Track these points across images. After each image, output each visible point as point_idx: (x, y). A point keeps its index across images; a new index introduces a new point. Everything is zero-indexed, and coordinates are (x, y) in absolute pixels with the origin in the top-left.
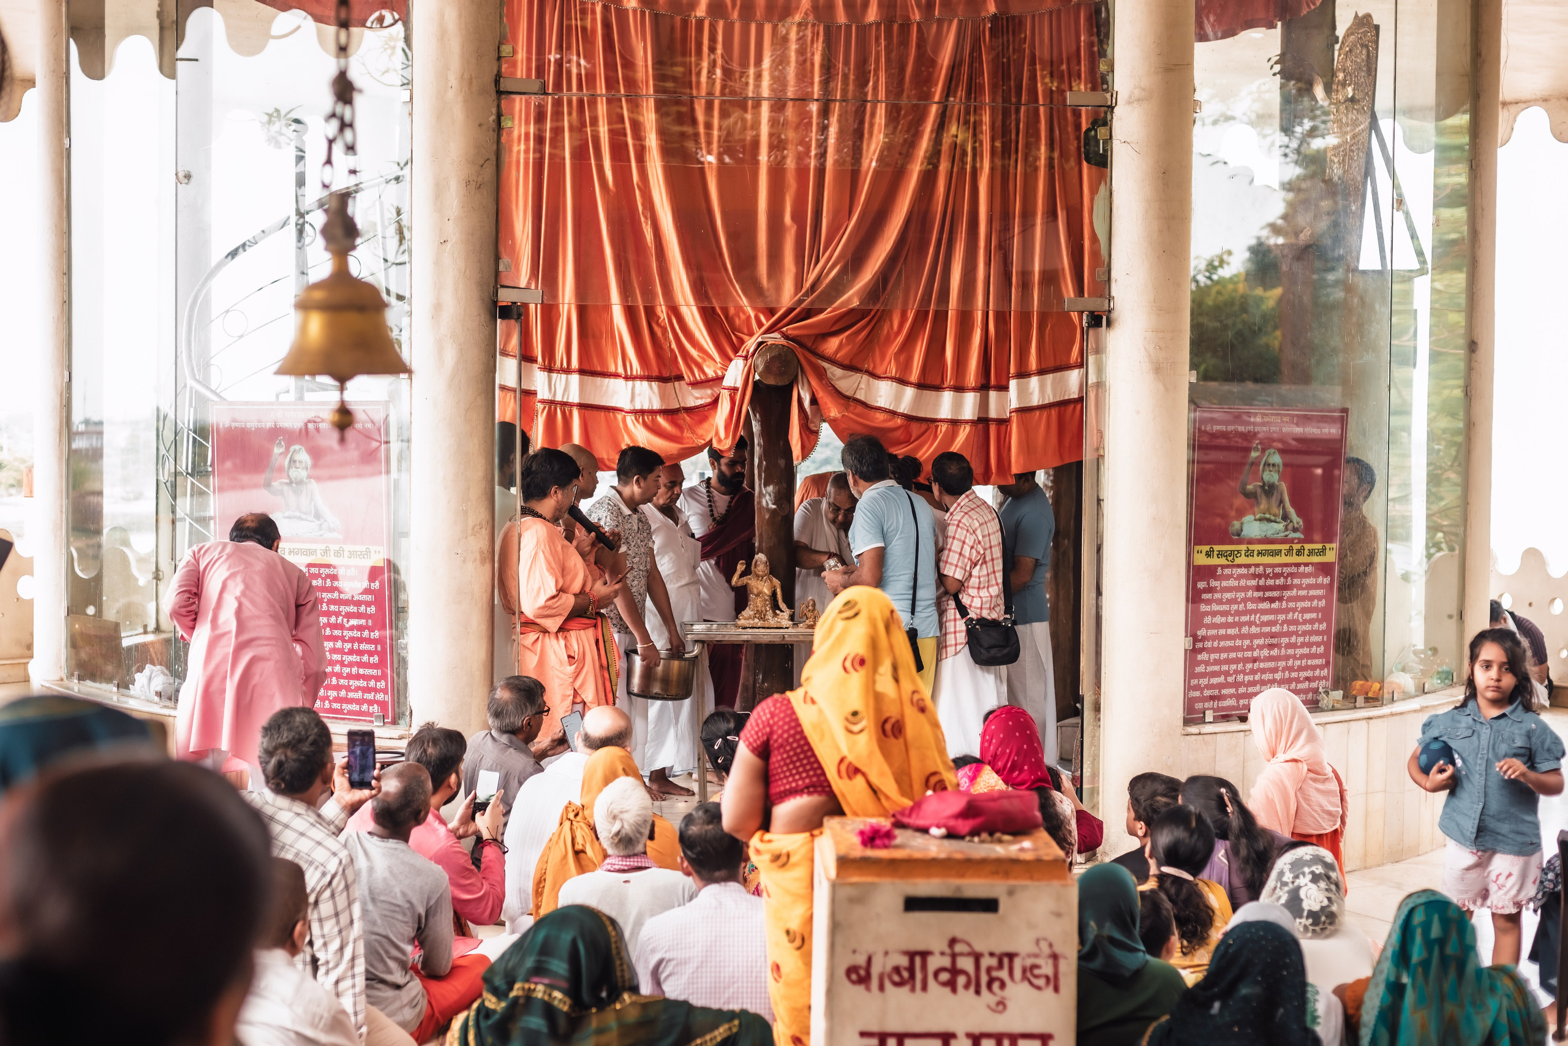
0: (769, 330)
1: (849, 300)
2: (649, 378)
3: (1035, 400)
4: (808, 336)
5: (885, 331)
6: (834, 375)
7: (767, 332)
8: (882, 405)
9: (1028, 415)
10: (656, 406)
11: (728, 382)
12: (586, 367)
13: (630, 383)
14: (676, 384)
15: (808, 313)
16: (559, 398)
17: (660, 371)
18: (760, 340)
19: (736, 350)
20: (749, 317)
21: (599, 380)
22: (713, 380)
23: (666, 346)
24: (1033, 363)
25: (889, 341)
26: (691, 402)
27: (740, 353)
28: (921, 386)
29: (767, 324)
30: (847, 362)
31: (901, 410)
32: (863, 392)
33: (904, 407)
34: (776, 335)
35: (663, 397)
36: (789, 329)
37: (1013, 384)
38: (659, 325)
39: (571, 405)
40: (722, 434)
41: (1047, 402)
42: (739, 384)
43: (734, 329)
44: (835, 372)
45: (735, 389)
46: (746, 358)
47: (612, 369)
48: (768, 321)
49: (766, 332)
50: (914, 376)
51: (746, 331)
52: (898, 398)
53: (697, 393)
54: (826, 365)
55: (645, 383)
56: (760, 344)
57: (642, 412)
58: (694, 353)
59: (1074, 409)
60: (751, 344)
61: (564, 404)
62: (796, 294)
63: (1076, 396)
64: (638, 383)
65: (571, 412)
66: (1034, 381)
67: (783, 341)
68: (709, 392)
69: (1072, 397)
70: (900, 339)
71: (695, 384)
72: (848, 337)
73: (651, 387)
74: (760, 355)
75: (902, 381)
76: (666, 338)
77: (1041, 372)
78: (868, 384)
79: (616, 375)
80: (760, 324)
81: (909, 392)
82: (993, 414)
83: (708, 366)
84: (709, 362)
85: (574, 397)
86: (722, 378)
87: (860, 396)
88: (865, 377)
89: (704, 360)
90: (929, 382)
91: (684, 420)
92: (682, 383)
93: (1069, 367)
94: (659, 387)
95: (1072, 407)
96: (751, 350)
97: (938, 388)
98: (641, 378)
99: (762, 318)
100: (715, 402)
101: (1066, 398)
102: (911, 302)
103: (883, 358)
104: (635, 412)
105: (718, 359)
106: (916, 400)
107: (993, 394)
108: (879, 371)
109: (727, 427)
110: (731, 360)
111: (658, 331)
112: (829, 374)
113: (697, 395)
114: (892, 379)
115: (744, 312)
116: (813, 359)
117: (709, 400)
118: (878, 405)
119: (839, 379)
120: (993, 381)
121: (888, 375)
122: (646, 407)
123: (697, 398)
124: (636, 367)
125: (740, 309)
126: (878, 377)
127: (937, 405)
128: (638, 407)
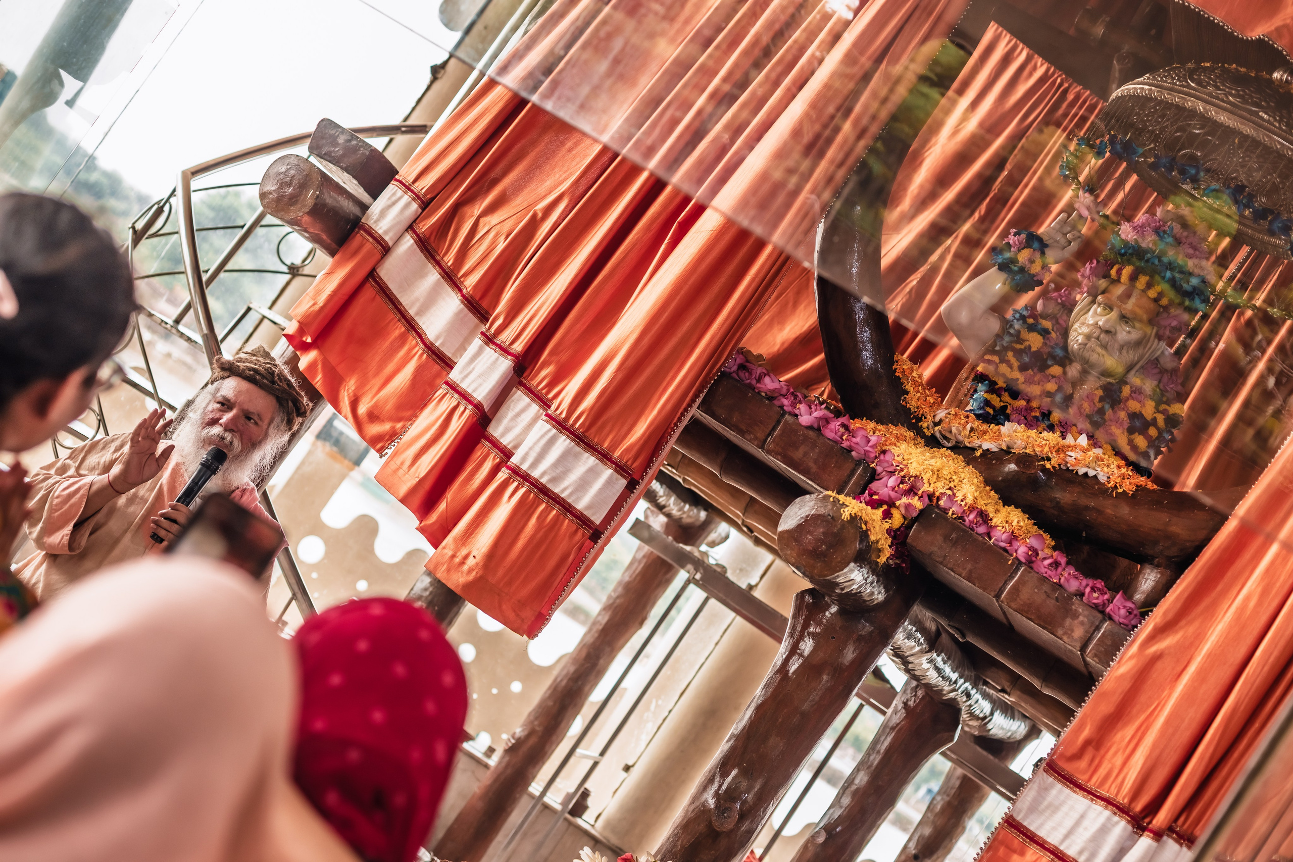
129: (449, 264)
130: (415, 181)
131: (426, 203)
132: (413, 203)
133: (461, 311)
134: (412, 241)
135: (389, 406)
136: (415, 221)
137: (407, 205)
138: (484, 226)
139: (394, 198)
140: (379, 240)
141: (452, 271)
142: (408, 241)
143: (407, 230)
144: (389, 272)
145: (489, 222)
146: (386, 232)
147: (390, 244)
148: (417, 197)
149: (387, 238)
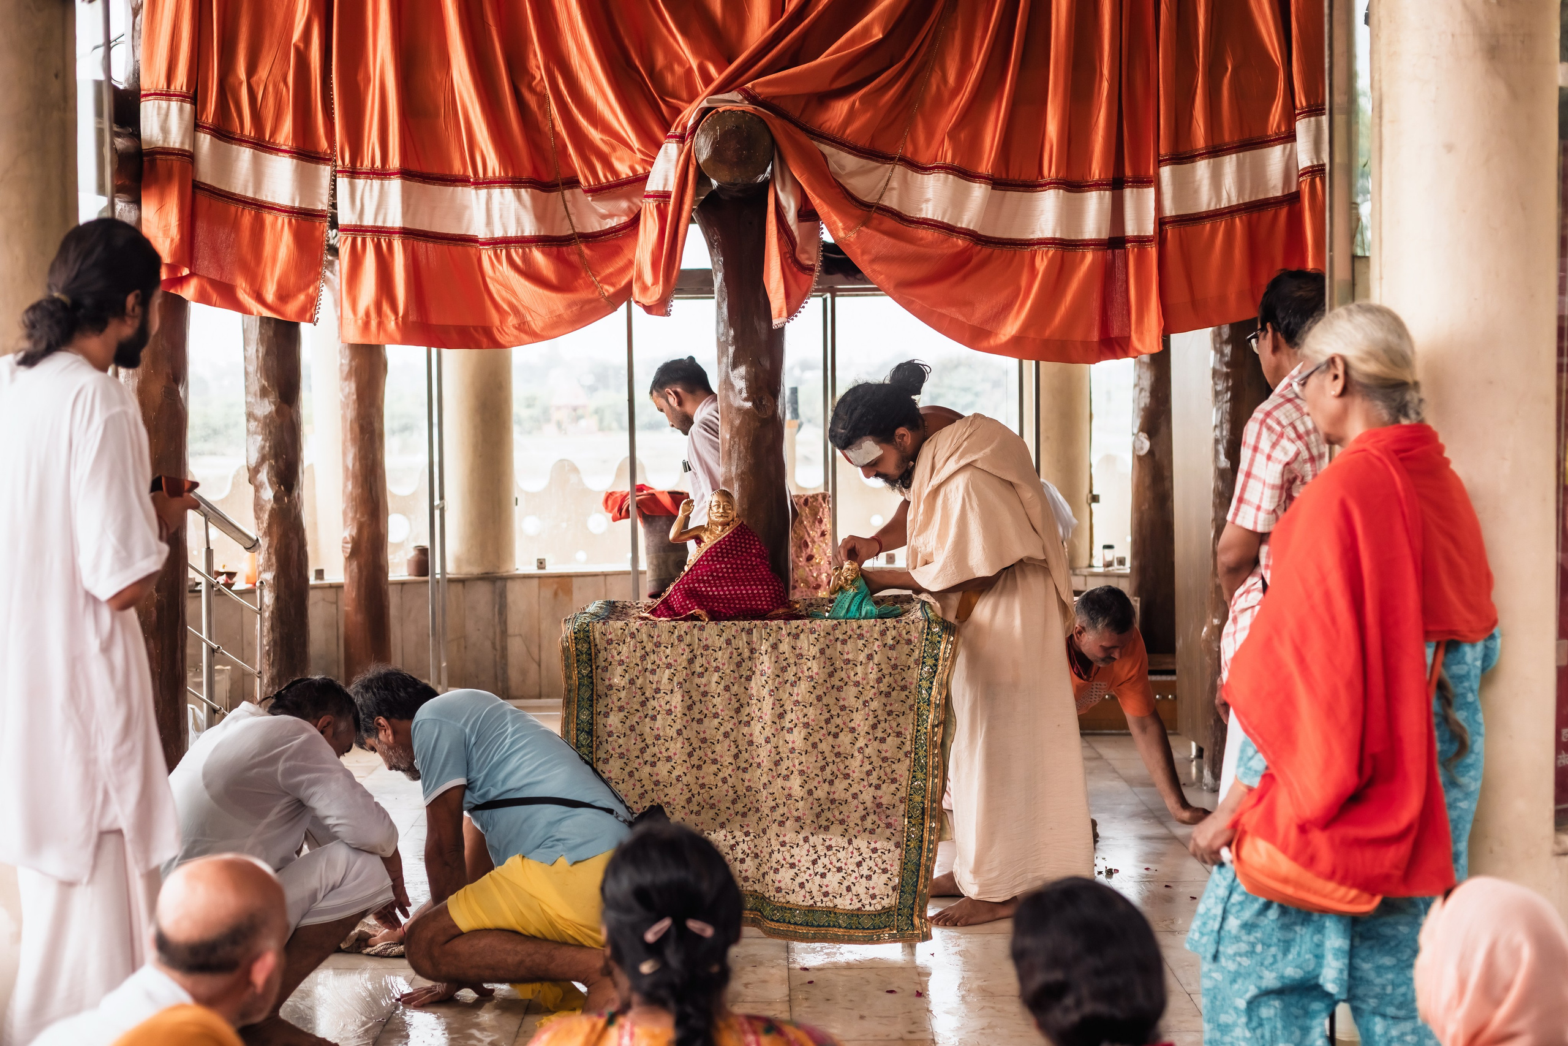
0: (722, 89)
1: (866, 31)
2: (514, 182)
3: (1205, 201)
4: (795, 97)
5: (934, 88)
6: (842, 167)
7: (719, 90)
8: (930, 216)
9: (1190, 229)
10: (529, 229)
11: (654, 184)
12: (414, 167)
13: (483, 192)
14: (568, 193)
15: (794, 57)
16: (368, 221)
17: (535, 169)
18: (705, 104)
19: (666, 126)
20: (690, 70)
21: (435, 189)
22: (628, 182)
23: (547, 129)
24: (1200, 137)
25: (940, 104)
26: (594, 225)
27: (672, 130)
28: (999, 183)
29: (718, 78)
30: (864, 142)
31: (963, 224)
32: (895, 193)
33: (968, 220)
34: (734, 95)
35: (540, 217)
36: (759, 85)
37: (1166, 172)
38: (532, 90)
39: (389, 232)
40: (648, 278)
41: (1224, 204)
42: (672, 187)
43: (664, 92)
44: (845, 162)
45: (664, 196)
46: (681, 139)
47: (457, 168)
48: (720, 72)
49: (716, 92)
50: (986, 166)
51: (685, 95)
52: (958, 202)
53: (602, 207)
54: (827, 149)
55: (509, 192)
56: (705, 112)
57: (506, 242)
58: (595, 135)
59: (1275, 217)
60: (690, 115)
61: (377, 231)
62: (772, 22)
63: (1279, 193)
64: (496, 192)
65: (390, 246)
66: (1202, 168)
67: (748, 107)
68: (624, 204)
69: (1271, 195)
70: (961, 100)
71: (598, 191)
72: (862, 99)
73: (519, 197)
74: (703, 130)
75: (965, 173)
76: (546, 113)
77: (1215, 151)
78: (905, 181)
79: (463, 181)
80: (707, 79)
81: (978, 192)
82: (1130, 230)
83: (621, 160)
84: (622, 151)
85: (394, 218)
86: (645, 178)
87: (891, 201)
88: (899, 169)
89: (614, 149)
90: (1014, 175)
91: (581, 254)
92: (578, 191)
93: (1265, 142)
94: (534, 198)
95: (1270, 212)
96: (691, 123)
97: (1032, 186)
98: (501, 182)
99: (712, 69)
100: (634, 222)
101: (1261, 197)
102: (978, 34)
103: (930, 135)
104: (494, 243)
105: (635, 144)
106: (990, 208)
107: (1128, 193)
108: (924, 158)
109: (655, 265)
110: (658, 146)
111: (532, 101)
112: (833, 166)
113: (603, 211)
114: (947, 169)
115: (681, 61)
116: (803, 138)
117: (624, 219)
118: (923, 215)
119: (852, 174)
120: (1128, 172)
121: (940, 163)
122: (512, 233)
123: (604, 217)
124: (494, 165)
125: (674, 57)
126: (923, 169)
127: (1028, 215)
128: (499, 233)
129: (252, 135)
130: (169, 86)
131: (194, 96)
132: (184, 104)
133: (297, 166)
134: (208, 137)
135: (292, 279)
136: (196, 118)
137: (181, 110)
138: (258, 86)
139: (163, 112)
140: (180, 153)
141: (259, 139)
142: (205, 138)
143: (195, 130)
144: (206, 174)
145: (260, 78)
146: (182, 143)
147: (192, 150)
148: (182, 97)
149: (187, 147)
